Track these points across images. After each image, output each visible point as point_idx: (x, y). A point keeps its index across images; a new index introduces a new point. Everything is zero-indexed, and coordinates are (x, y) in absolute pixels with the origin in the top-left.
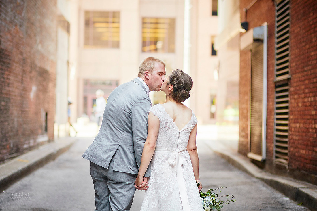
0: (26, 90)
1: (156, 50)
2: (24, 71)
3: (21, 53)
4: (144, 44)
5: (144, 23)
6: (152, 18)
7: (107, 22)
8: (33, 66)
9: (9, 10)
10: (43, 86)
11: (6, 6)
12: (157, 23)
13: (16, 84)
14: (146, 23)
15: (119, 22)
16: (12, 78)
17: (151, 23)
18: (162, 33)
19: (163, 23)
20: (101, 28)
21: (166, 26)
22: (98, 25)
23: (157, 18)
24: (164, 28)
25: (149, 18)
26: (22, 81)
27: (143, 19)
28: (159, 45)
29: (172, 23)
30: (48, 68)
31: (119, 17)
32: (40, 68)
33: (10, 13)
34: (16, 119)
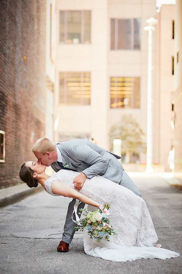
0: (28, 135)
1: (123, 106)
2: (27, 121)
3: (26, 108)
4: (112, 101)
5: (112, 82)
6: (118, 77)
7: (79, 82)
8: (33, 118)
9: (20, 76)
10: (38, 133)
11: (18, 74)
12: (124, 82)
13: (24, 130)
14: (114, 82)
15: (89, 82)
16: (21, 125)
17: (118, 82)
18: (128, 91)
19: (130, 82)
20: (73, 87)
21: (132, 84)
22: (70, 84)
23: (124, 78)
24: (130, 87)
25: (116, 77)
26: (26, 128)
27: (111, 78)
28: (126, 102)
29: (137, 82)
30: (41, 120)
31: (90, 77)
32: (37, 119)
33: (20, 79)
34: (23, 155)
